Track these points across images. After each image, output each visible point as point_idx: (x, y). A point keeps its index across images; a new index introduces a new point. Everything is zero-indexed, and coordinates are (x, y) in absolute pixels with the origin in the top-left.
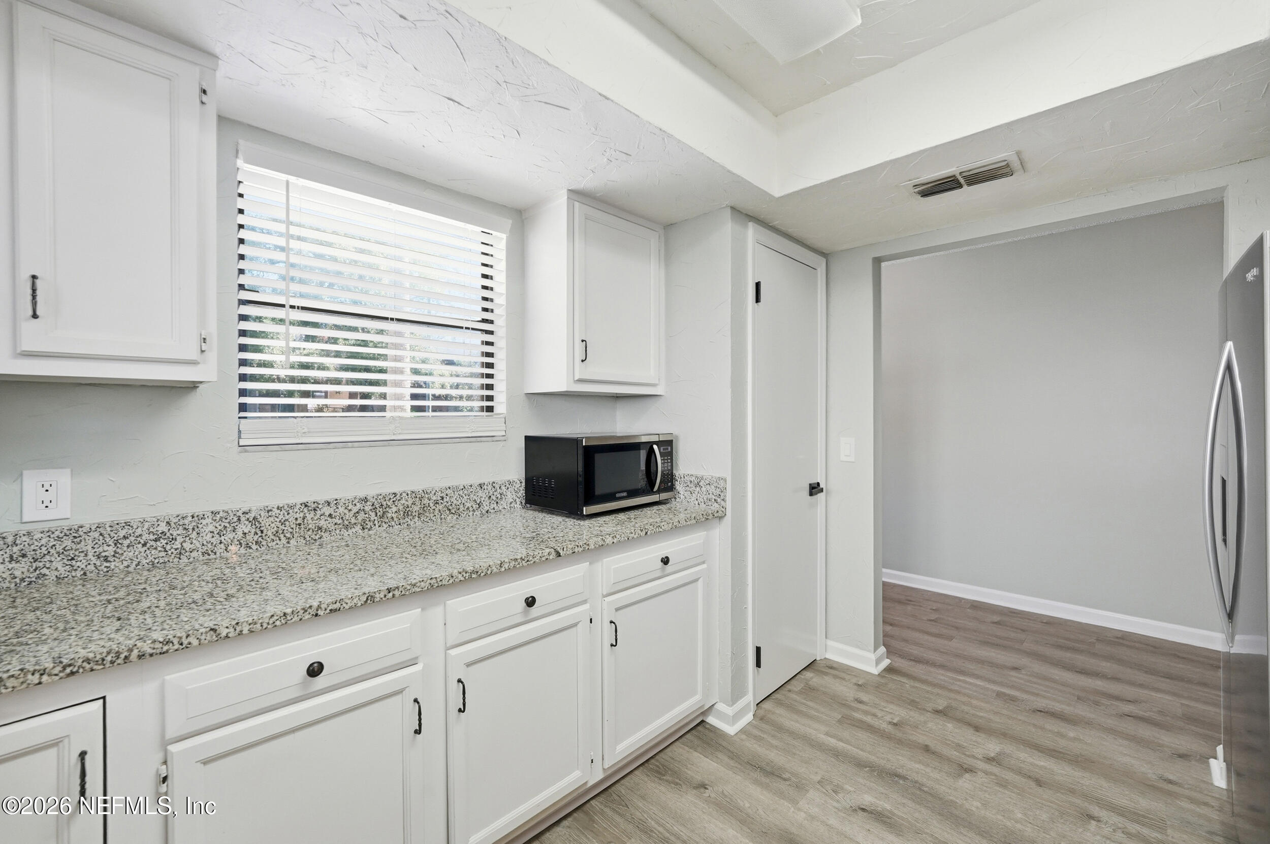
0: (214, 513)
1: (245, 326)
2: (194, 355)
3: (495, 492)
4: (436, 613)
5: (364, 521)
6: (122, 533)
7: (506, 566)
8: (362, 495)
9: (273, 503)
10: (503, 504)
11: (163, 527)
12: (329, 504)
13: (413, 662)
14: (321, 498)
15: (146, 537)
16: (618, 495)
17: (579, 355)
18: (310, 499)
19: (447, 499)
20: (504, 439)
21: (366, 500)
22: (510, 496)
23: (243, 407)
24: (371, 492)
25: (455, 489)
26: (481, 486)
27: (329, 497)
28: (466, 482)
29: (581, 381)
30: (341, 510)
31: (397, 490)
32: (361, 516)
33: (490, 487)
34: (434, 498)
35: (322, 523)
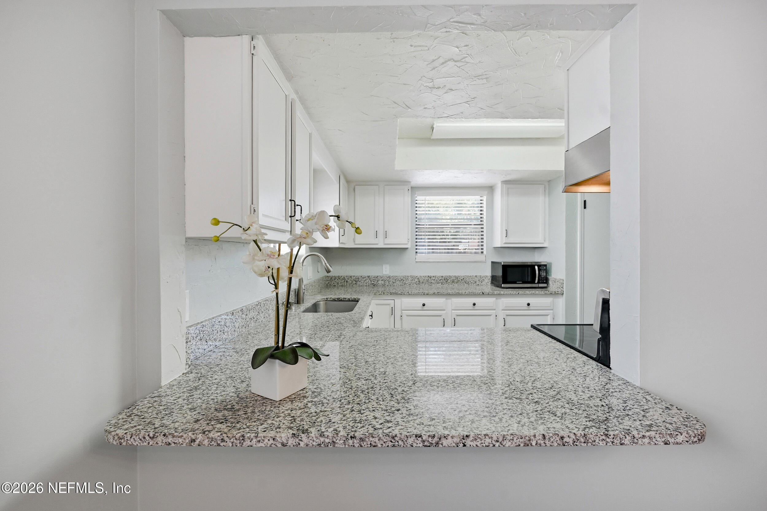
0: (411, 276)
1: (417, 233)
2: (407, 243)
3: (482, 279)
4: (449, 301)
5: (442, 282)
6: (396, 278)
7: (467, 293)
8: (442, 275)
9: (422, 275)
10: (484, 283)
11: (402, 278)
12: (434, 277)
13: (444, 310)
14: (432, 275)
15: (400, 279)
16: (517, 282)
17: (505, 235)
18: (430, 275)
19: (465, 279)
20: (485, 262)
21: (442, 277)
22: (486, 281)
23: (416, 252)
24: (444, 275)
25: (468, 276)
26: (476, 276)
27: (434, 275)
28: (471, 275)
29: (505, 243)
30: (437, 278)
31: (451, 275)
32: (441, 281)
33: (479, 277)
34: (461, 278)
35: (432, 281)
